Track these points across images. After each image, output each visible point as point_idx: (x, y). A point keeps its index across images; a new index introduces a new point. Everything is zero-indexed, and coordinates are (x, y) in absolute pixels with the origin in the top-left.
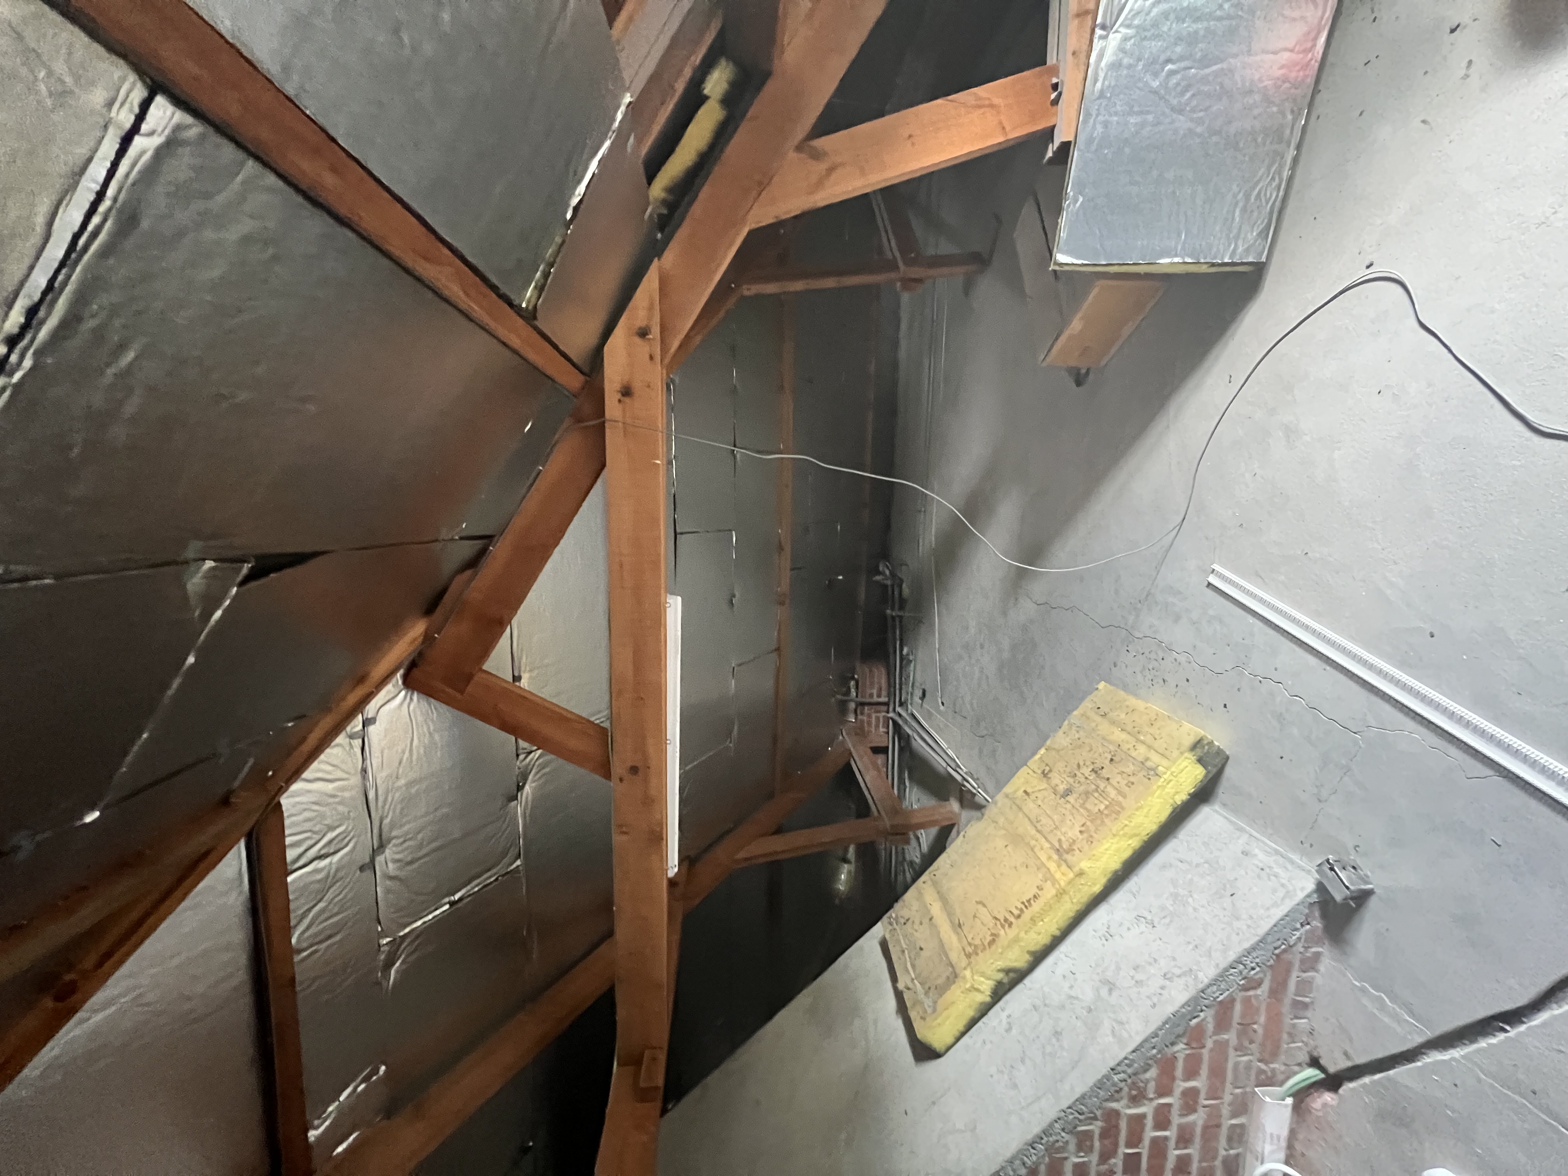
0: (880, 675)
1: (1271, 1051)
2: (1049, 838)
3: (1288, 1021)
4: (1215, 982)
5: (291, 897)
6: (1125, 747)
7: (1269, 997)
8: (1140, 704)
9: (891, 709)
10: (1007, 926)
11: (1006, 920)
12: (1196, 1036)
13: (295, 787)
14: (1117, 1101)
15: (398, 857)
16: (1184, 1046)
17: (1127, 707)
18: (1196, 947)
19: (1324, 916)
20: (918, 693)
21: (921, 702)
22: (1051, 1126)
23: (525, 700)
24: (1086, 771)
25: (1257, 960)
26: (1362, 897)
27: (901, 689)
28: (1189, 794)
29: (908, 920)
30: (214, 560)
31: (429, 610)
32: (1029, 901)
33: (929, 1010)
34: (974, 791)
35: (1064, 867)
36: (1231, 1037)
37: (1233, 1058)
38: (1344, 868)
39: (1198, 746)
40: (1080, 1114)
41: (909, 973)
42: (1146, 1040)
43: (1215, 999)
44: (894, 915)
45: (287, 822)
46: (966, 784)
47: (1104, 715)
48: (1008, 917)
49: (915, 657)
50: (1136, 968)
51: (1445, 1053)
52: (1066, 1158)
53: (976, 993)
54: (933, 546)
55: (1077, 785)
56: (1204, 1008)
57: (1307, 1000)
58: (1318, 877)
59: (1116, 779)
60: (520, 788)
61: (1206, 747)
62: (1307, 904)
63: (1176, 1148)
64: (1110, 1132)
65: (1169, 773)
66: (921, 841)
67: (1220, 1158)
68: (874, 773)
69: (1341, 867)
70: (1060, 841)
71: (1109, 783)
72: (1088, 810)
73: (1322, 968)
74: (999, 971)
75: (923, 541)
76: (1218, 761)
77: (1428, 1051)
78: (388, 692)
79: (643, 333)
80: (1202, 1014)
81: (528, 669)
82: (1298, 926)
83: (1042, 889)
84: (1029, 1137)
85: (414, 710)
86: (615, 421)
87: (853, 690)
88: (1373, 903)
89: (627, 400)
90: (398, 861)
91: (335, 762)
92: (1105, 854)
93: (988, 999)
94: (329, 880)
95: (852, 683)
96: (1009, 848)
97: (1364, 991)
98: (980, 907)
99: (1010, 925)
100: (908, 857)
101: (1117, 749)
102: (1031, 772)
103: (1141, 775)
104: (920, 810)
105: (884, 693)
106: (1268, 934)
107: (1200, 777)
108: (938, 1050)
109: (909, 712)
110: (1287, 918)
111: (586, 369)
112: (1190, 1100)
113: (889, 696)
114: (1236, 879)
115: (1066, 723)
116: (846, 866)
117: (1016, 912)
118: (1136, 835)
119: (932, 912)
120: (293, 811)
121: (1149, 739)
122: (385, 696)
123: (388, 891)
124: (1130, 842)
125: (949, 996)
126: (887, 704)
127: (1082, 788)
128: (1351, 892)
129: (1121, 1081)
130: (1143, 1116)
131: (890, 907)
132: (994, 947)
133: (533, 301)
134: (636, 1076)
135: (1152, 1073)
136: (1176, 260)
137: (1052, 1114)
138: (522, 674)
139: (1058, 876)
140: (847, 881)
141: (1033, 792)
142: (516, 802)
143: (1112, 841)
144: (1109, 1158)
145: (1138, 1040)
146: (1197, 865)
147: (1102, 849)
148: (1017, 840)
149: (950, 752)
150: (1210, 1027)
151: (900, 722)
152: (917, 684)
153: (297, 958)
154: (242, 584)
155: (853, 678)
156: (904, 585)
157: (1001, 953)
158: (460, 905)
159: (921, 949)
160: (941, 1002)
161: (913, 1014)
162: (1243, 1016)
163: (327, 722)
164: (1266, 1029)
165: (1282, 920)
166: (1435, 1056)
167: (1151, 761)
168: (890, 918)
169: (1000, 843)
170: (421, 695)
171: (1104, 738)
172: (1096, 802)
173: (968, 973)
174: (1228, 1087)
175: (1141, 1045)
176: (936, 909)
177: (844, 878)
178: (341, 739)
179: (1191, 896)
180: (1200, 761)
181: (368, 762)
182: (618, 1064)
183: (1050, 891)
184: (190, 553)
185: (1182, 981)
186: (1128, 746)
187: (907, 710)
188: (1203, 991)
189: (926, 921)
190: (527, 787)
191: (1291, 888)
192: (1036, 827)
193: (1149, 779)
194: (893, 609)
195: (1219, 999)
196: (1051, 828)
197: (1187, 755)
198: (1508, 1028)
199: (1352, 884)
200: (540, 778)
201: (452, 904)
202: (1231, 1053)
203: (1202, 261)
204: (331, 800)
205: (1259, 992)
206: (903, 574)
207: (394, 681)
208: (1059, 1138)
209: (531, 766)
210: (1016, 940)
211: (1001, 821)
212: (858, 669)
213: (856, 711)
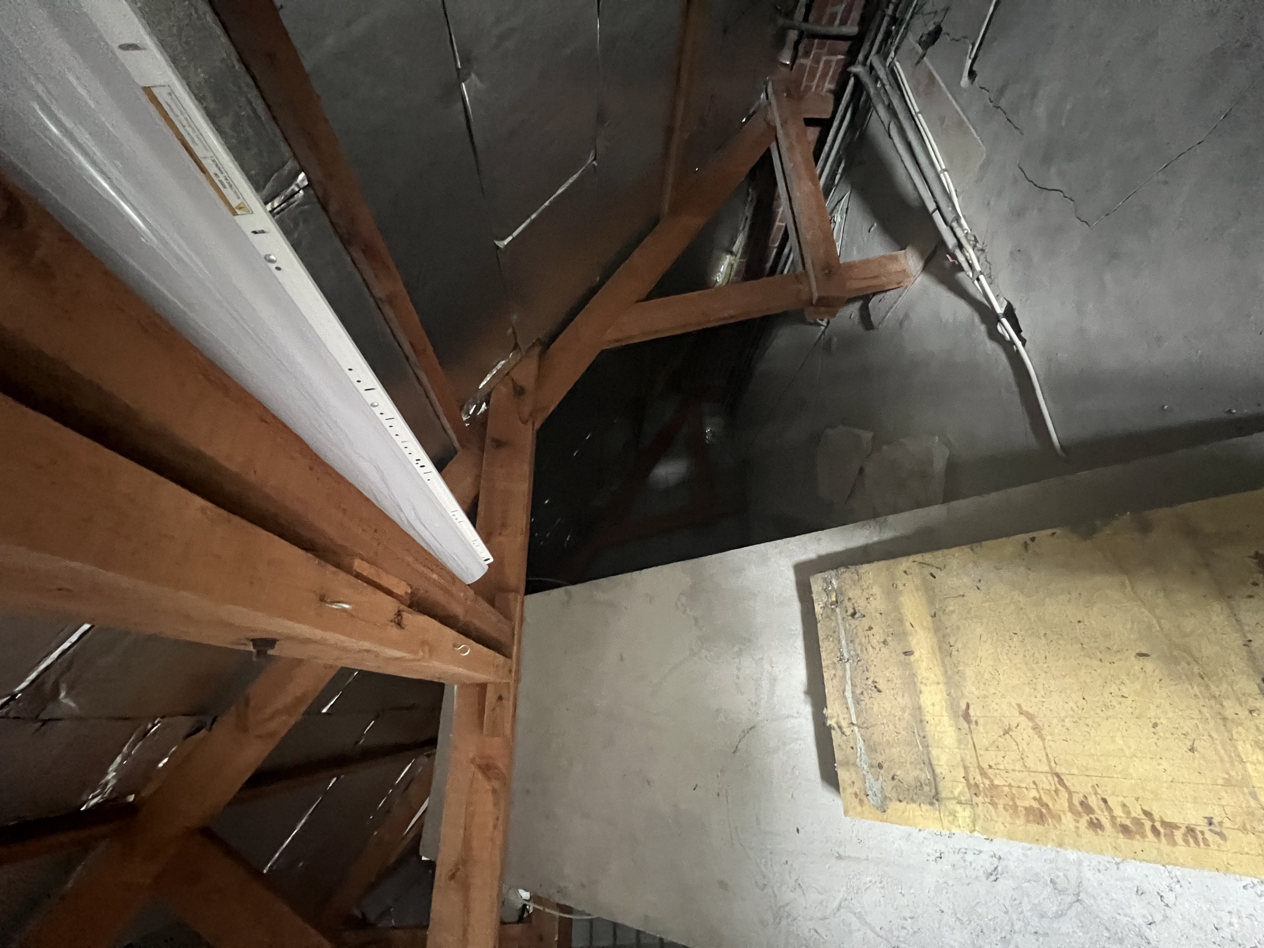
20: (921, 30)
21: (920, 50)
87: (802, 6)
105: (855, 15)
149: (946, 178)
152: (927, 8)
213: (797, 44)
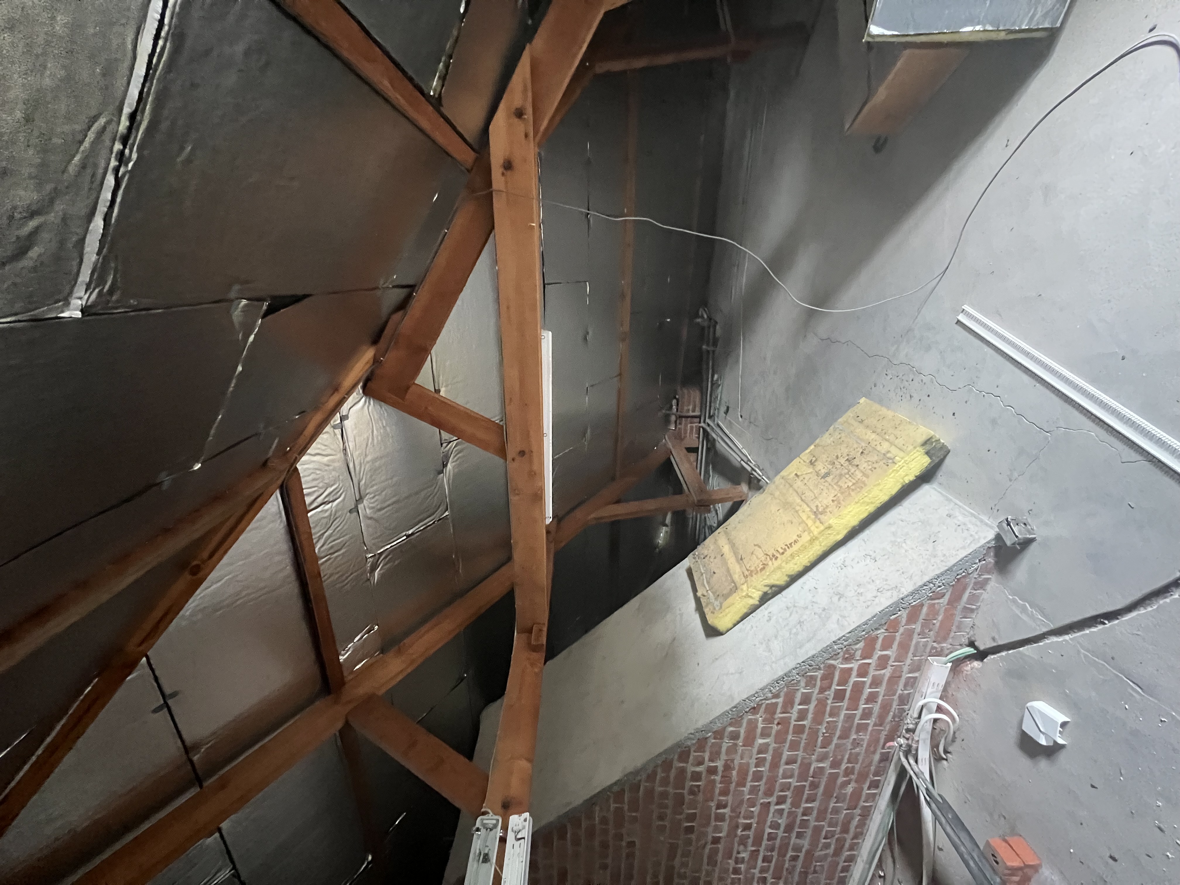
0: (695, 395)
1: (943, 635)
2: (810, 504)
3: (957, 618)
4: (912, 593)
5: (312, 526)
6: (873, 444)
7: (948, 604)
8: (890, 414)
9: (702, 421)
10: (774, 559)
11: (773, 556)
12: (893, 626)
13: (305, 458)
14: (835, 660)
15: (371, 505)
16: (883, 631)
17: (880, 415)
18: (903, 573)
19: (996, 555)
20: (723, 409)
21: (725, 415)
22: (790, 672)
23: (445, 405)
24: (842, 461)
25: (944, 581)
26: (1027, 543)
27: (710, 407)
28: (916, 476)
29: (706, 556)
30: (248, 299)
31: (375, 342)
32: (791, 544)
33: (717, 609)
34: (760, 478)
35: (818, 522)
36: (917, 627)
37: (915, 638)
38: (1017, 524)
39: (928, 442)
40: (810, 666)
41: (705, 587)
42: (859, 626)
43: (910, 604)
44: (697, 553)
45: (303, 480)
46: (754, 473)
47: (862, 422)
48: (775, 554)
49: (723, 382)
50: (859, 585)
51: (1060, 637)
52: (798, 690)
53: (749, 599)
54: (743, 294)
55: (834, 470)
56: (901, 609)
57: (974, 607)
58: (998, 530)
59: (863, 466)
60: (445, 466)
61: (934, 444)
62: (986, 548)
63: (870, 688)
64: (828, 677)
65: (903, 461)
66: (718, 512)
67: (897, 694)
68: (687, 465)
69: (1015, 523)
70: (817, 506)
71: (858, 468)
72: (841, 487)
73: (988, 587)
74: (766, 586)
75: (735, 290)
76: (941, 454)
77: (1049, 637)
78: (354, 398)
79: (519, 114)
80: (899, 613)
81: (444, 384)
82: (977, 561)
83: (801, 537)
84: (776, 677)
85: (372, 409)
86: (501, 191)
87: (674, 407)
88: (1033, 546)
89: (509, 173)
90: (373, 508)
91: (326, 443)
92: (848, 514)
93: (757, 603)
94: (332, 517)
95: (674, 402)
96: (780, 511)
97: (1014, 602)
98: (756, 548)
99: (776, 558)
100: (708, 523)
101: (867, 445)
102: (802, 461)
103: (881, 463)
104: (720, 490)
105: (698, 409)
106: (954, 566)
107: (926, 465)
108: (721, 630)
109: (716, 423)
110: (970, 556)
111: (476, 147)
112: (883, 662)
113: (701, 411)
114: (939, 532)
115: (832, 428)
116: (664, 528)
117: (781, 551)
118: (872, 503)
119: (723, 551)
120: (306, 473)
121: (892, 438)
122: (352, 401)
123: (368, 526)
124: (867, 507)
125: (730, 600)
126: (699, 417)
127: (838, 472)
128: (1019, 539)
129: (839, 649)
130: (851, 669)
131: (695, 548)
132: (763, 572)
133: (438, 90)
134: (529, 639)
135: (861, 645)
136: (978, 28)
137: (792, 665)
138: (440, 388)
139: (812, 528)
140: (664, 538)
141: (802, 475)
142: (442, 474)
143: (854, 506)
144: (825, 691)
145: (853, 626)
146: (913, 523)
147: (846, 512)
148: (787, 505)
149: (744, 451)
150: (904, 621)
151: (708, 429)
152: (723, 402)
153: (320, 562)
154: (264, 316)
155: (675, 398)
156: (718, 327)
157: (768, 575)
158: (412, 537)
159: (714, 573)
160: (726, 604)
161: (706, 610)
162: (927, 614)
163: (318, 417)
164: (942, 622)
165: (966, 557)
166: (1054, 639)
167: (891, 453)
168: (694, 555)
169: (774, 508)
170: (375, 400)
171: (858, 437)
172: (846, 481)
173: (745, 587)
174: (910, 655)
175: (855, 629)
176: (726, 549)
177: (662, 536)
178: (328, 429)
179: (905, 542)
180: (927, 453)
181: (347, 444)
182: (517, 633)
183: (806, 537)
184: (232, 295)
185: (889, 594)
186: (875, 443)
187: (714, 421)
188: (902, 599)
189: (719, 556)
190: (449, 465)
191: (977, 537)
192: (801, 498)
193: (888, 465)
194: (708, 345)
195: (912, 604)
196: (812, 498)
197: (918, 448)
198: (1106, 622)
199: (1021, 534)
200: (456, 461)
201: (408, 536)
202: (915, 636)
203: (1001, 28)
204: (327, 468)
205: (941, 601)
206: (718, 318)
207: (357, 390)
208: (794, 678)
209: (450, 453)
210: (779, 568)
211: (777, 493)
212: (679, 392)
213: (676, 422)
